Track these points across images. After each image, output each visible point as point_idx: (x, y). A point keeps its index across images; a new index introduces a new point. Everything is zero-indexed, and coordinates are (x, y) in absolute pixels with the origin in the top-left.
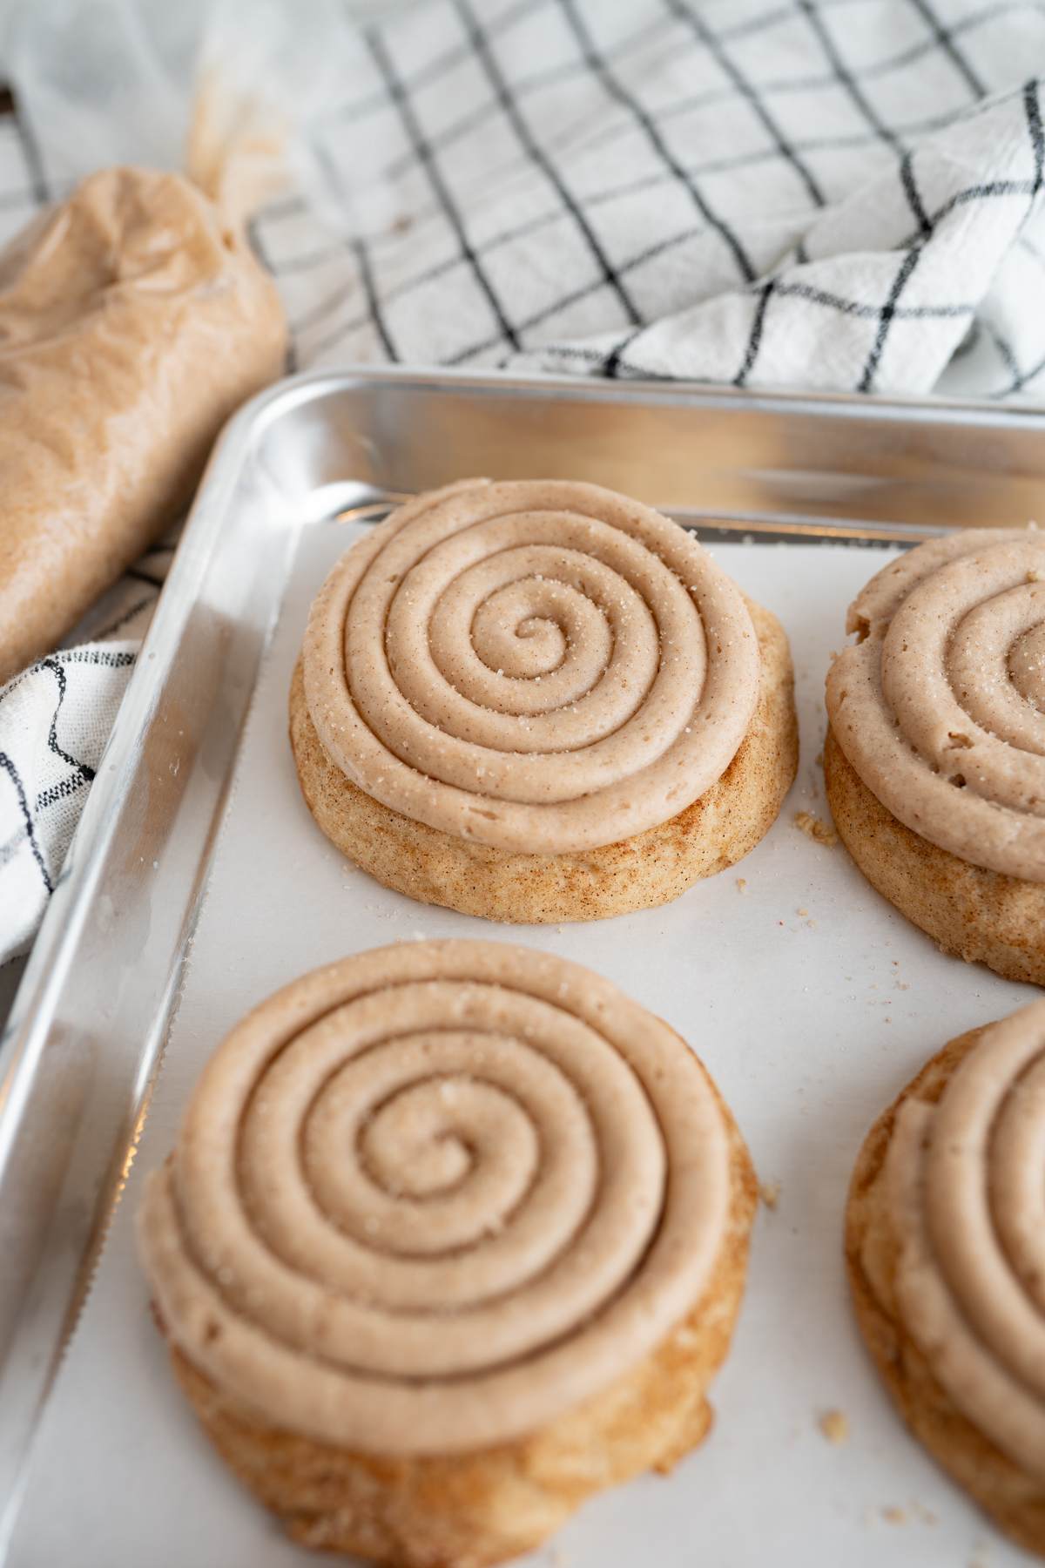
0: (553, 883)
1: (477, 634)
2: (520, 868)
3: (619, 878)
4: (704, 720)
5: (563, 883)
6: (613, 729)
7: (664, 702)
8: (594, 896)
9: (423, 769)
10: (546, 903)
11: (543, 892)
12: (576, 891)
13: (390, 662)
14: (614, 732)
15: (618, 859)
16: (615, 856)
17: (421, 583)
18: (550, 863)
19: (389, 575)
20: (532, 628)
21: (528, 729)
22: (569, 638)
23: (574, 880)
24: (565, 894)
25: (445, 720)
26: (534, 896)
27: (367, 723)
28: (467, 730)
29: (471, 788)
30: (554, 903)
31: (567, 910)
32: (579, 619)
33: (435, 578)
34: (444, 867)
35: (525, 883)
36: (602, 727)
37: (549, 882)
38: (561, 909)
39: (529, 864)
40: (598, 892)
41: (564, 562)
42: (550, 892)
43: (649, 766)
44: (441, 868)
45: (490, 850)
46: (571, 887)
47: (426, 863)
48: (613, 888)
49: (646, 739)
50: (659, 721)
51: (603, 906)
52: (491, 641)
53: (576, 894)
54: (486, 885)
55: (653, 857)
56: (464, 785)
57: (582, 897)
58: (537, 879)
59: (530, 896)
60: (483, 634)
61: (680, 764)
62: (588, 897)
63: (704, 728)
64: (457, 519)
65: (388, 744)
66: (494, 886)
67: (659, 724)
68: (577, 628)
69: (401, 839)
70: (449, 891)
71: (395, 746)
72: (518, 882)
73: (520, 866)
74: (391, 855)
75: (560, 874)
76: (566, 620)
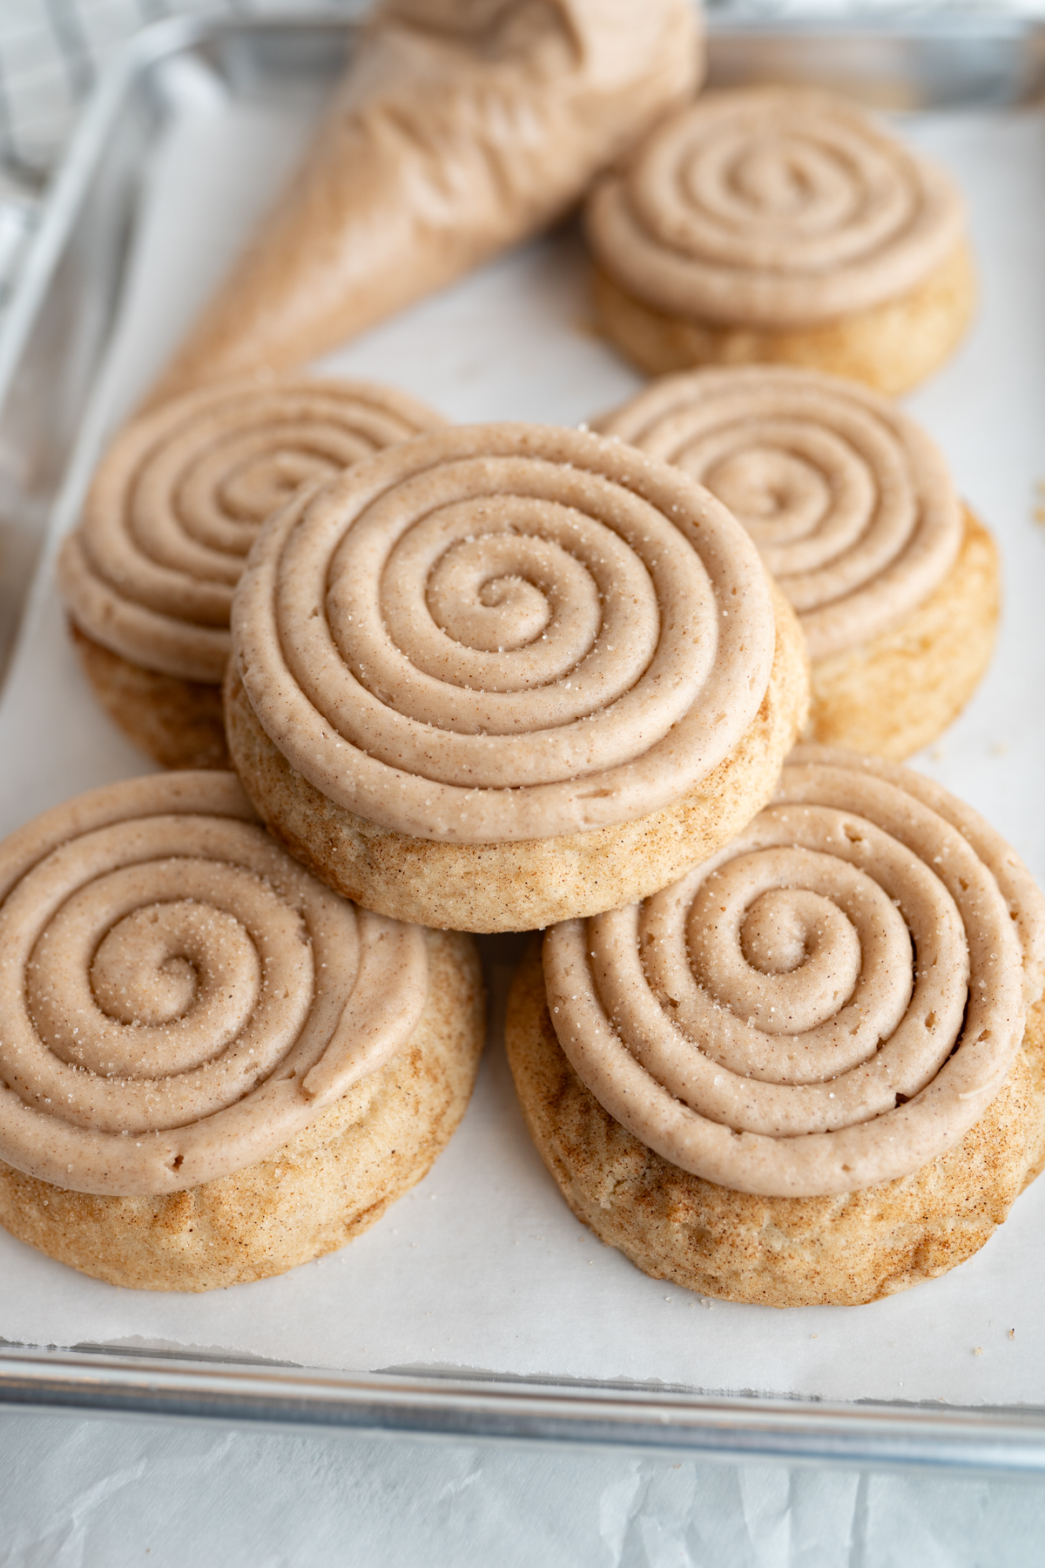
0: (672, 835)
1: (450, 624)
2: (635, 838)
3: (728, 797)
4: (732, 596)
5: (680, 829)
6: (653, 649)
7: (685, 597)
8: (714, 827)
9: (499, 783)
10: (672, 859)
11: (667, 850)
12: (695, 832)
13: (380, 696)
14: (656, 651)
15: (724, 777)
16: (719, 775)
17: (355, 600)
18: (660, 816)
19: (309, 611)
20: (499, 592)
21: (577, 689)
22: (542, 583)
23: (690, 822)
24: (687, 840)
25: (486, 723)
26: (660, 857)
27: (403, 769)
28: (516, 722)
29: (562, 777)
30: (678, 856)
31: (692, 856)
32: (540, 559)
33: (361, 588)
34: (558, 876)
35: (645, 849)
36: (643, 652)
37: (668, 836)
38: (687, 858)
39: (643, 827)
40: (715, 821)
41: (482, 513)
42: (674, 846)
43: (714, 666)
44: (555, 879)
45: (600, 833)
46: (689, 831)
47: (538, 883)
48: (727, 810)
49: (696, 641)
50: (694, 618)
51: (723, 834)
52: (469, 624)
53: (696, 834)
54: (607, 873)
55: (747, 759)
56: (553, 777)
57: (703, 834)
58: (655, 839)
59: (656, 860)
60: (455, 620)
61: (741, 650)
62: (708, 831)
63: (739, 604)
64: (335, 523)
65: (442, 777)
66: (617, 869)
67: (696, 621)
68: (546, 569)
69: (496, 872)
70: (572, 898)
71: (453, 775)
72: (639, 852)
73: (633, 835)
74: (493, 895)
75: (675, 821)
76: (526, 567)
